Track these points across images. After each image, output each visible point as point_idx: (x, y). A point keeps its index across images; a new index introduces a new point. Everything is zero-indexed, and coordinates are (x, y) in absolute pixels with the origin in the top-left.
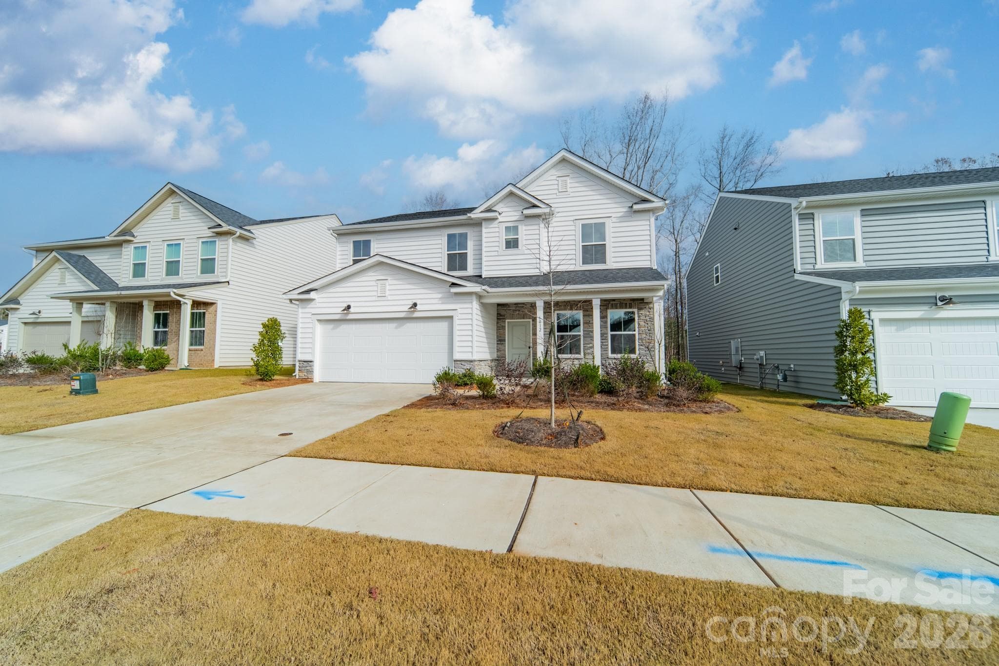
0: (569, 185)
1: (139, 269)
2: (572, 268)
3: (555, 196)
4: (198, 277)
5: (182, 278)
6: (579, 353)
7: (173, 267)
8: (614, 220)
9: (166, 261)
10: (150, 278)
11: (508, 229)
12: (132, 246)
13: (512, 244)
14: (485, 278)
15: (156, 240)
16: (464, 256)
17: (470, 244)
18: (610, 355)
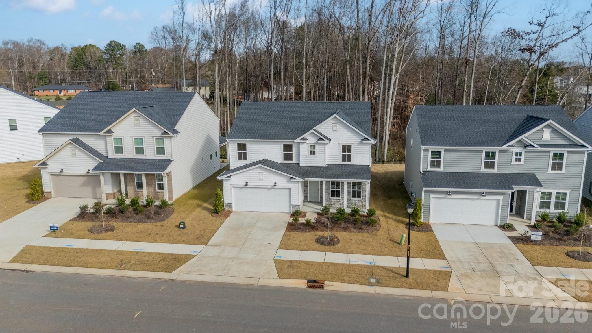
0: (337, 128)
1: (119, 150)
2: (337, 163)
3: (331, 132)
4: (155, 156)
5: (146, 156)
6: (339, 197)
7: (140, 150)
8: (355, 144)
9: (136, 147)
10: (127, 155)
11: (311, 146)
12: (113, 137)
13: (313, 153)
14: (301, 167)
15: (127, 135)
16: (291, 155)
17: (294, 149)
18: (351, 198)
